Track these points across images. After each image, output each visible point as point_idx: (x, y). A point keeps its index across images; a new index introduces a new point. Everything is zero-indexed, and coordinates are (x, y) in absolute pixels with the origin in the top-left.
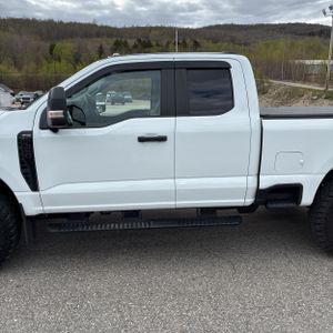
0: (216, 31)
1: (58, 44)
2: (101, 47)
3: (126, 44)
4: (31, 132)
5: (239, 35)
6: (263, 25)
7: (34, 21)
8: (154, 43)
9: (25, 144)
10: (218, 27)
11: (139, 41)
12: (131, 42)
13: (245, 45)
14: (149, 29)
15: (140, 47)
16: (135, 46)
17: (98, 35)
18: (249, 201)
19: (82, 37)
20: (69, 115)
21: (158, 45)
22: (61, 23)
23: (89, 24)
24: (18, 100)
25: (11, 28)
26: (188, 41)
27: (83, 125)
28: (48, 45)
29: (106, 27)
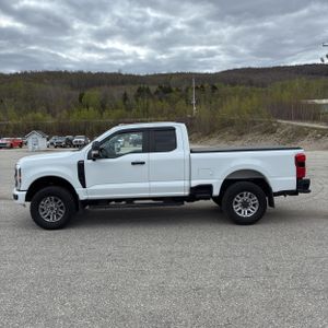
0: (234, 74)
1: (87, 93)
2: (125, 94)
3: (148, 90)
4: (83, 161)
6: (279, 67)
7: (66, 73)
8: (174, 89)
9: (81, 166)
10: (235, 70)
11: (161, 87)
12: (153, 89)
14: (170, 76)
15: (161, 93)
16: (157, 92)
17: (123, 83)
18: (187, 193)
19: (108, 85)
20: (100, 153)
22: (90, 73)
23: (115, 74)
24: (52, 144)
25: (46, 81)
26: (206, 85)
27: (107, 157)
28: (78, 93)
29: (130, 75)
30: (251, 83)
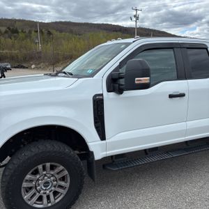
4: (102, 95)
5: (75, 29)
8: (20, 31)
11: (8, 28)
12: (3, 29)
13: (80, 35)
15: (10, 33)
16: (6, 32)
21: (22, 31)
30: (71, 32)
